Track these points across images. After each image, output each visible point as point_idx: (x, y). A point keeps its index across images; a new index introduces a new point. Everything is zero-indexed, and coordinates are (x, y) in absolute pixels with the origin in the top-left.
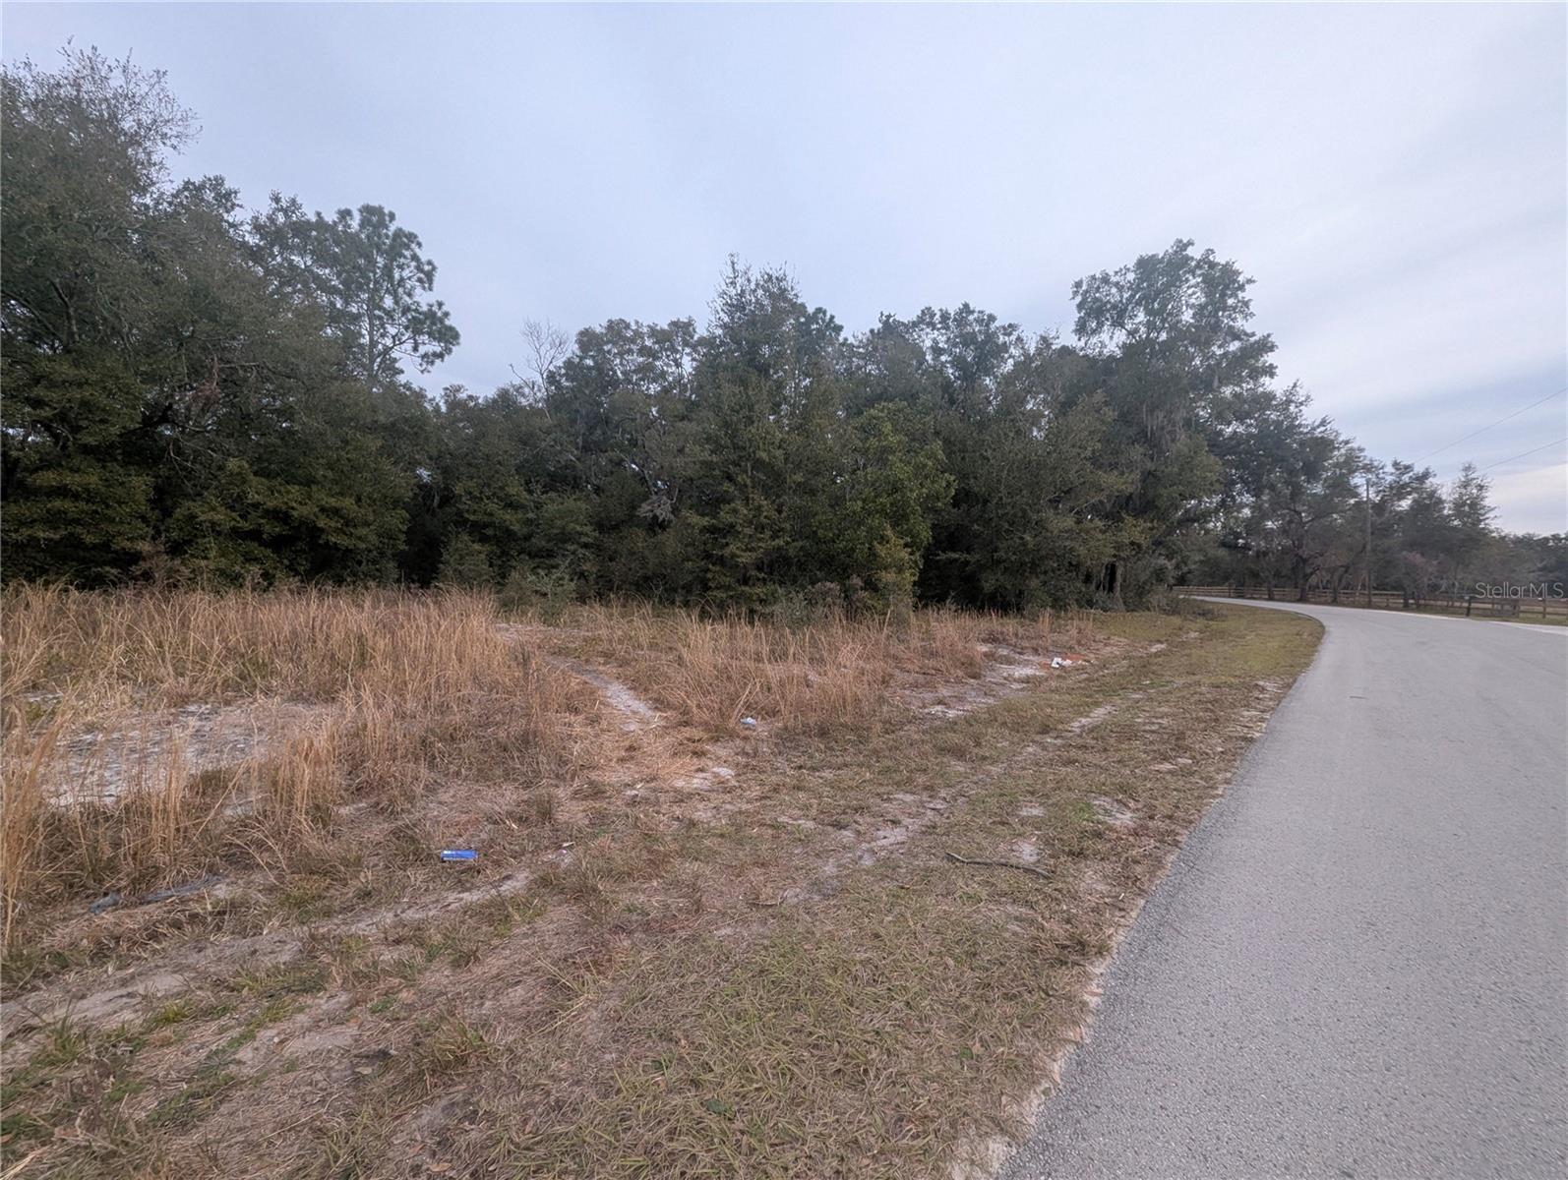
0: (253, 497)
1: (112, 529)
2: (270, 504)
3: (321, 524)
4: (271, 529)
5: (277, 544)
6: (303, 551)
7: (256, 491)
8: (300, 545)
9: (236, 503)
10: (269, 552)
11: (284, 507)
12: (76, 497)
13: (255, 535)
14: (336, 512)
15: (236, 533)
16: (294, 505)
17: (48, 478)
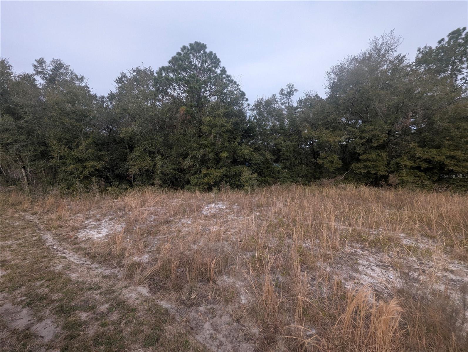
0: (418, 155)
1: (378, 169)
2: (425, 157)
3: (446, 163)
4: (424, 165)
5: (426, 170)
6: (436, 173)
7: (419, 153)
8: (435, 171)
9: (412, 158)
10: (423, 174)
11: (430, 158)
12: (369, 160)
13: (419, 168)
14: (452, 157)
15: (412, 168)
16: (435, 156)
17: (364, 157)
